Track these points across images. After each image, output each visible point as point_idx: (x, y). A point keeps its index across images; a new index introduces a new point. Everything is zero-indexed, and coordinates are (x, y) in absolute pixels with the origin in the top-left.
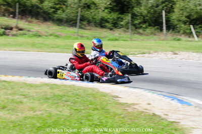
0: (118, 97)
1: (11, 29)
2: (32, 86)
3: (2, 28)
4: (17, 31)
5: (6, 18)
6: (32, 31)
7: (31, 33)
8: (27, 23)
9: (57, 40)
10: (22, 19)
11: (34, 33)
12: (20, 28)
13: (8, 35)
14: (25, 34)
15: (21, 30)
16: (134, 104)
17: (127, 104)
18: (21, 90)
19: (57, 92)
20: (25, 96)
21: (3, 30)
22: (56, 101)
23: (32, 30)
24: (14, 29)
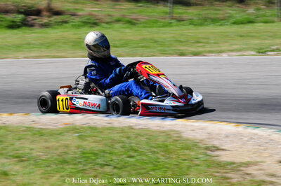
0: (218, 149)
2: (42, 135)
4: (50, 17)
6: (80, 15)
7: (77, 20)
9: (127, 31)
11: (84, 20)
12: (57, 9)
14: (66, 22)
15: (58, 13)
16: (248, 164)
17: (234, 163)
18: (17, 144)
19: (90, 145)
20: (20, 159)
21: (21, 16)
22: (80, 167)
24: (44, 13)
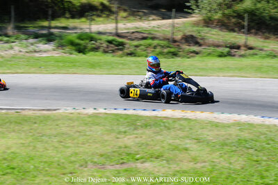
1: (238, 47)
3: (227, 47)
4: (245, 50)
5: (234, 34)
6: (265, 51)
7: (264, 53)
8: (262, 40)
10: (256, 34)
11: (268, 53)
12: (250, 46)
13: (234, 56)
14: (256, 54)
15: (251, 48)
21: (227, 49)
23: (265, 49)
24: (242, 48)
